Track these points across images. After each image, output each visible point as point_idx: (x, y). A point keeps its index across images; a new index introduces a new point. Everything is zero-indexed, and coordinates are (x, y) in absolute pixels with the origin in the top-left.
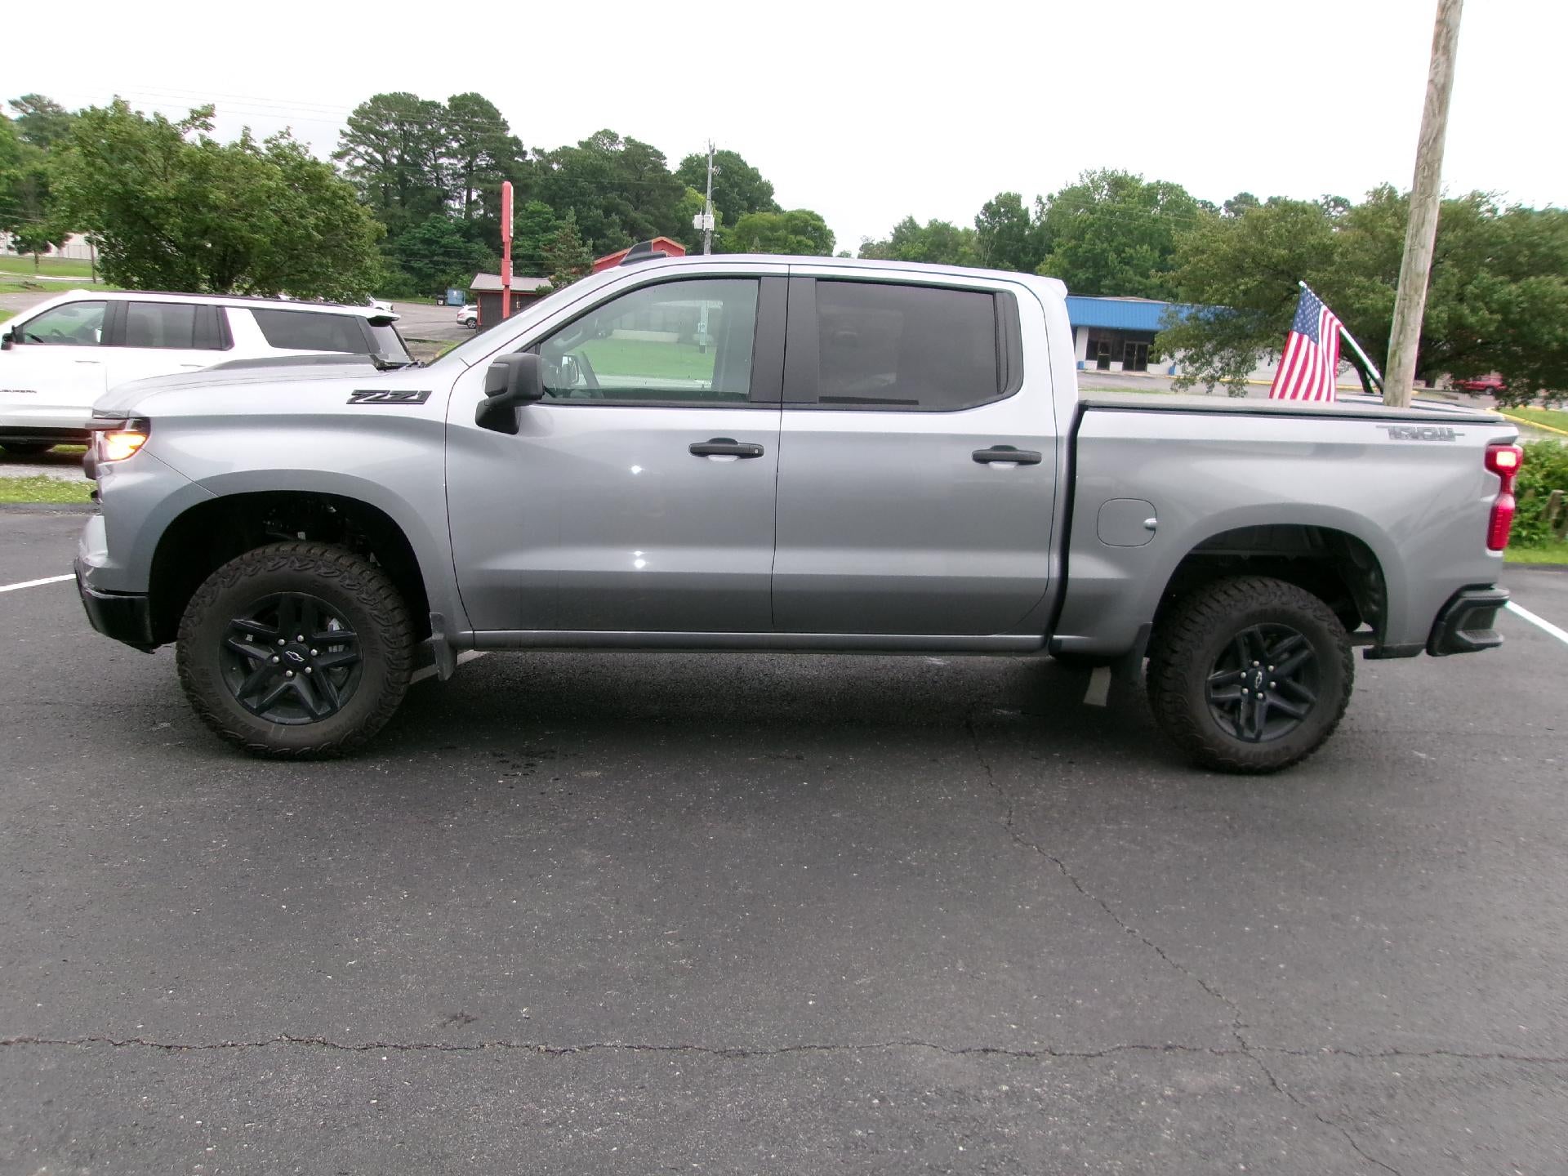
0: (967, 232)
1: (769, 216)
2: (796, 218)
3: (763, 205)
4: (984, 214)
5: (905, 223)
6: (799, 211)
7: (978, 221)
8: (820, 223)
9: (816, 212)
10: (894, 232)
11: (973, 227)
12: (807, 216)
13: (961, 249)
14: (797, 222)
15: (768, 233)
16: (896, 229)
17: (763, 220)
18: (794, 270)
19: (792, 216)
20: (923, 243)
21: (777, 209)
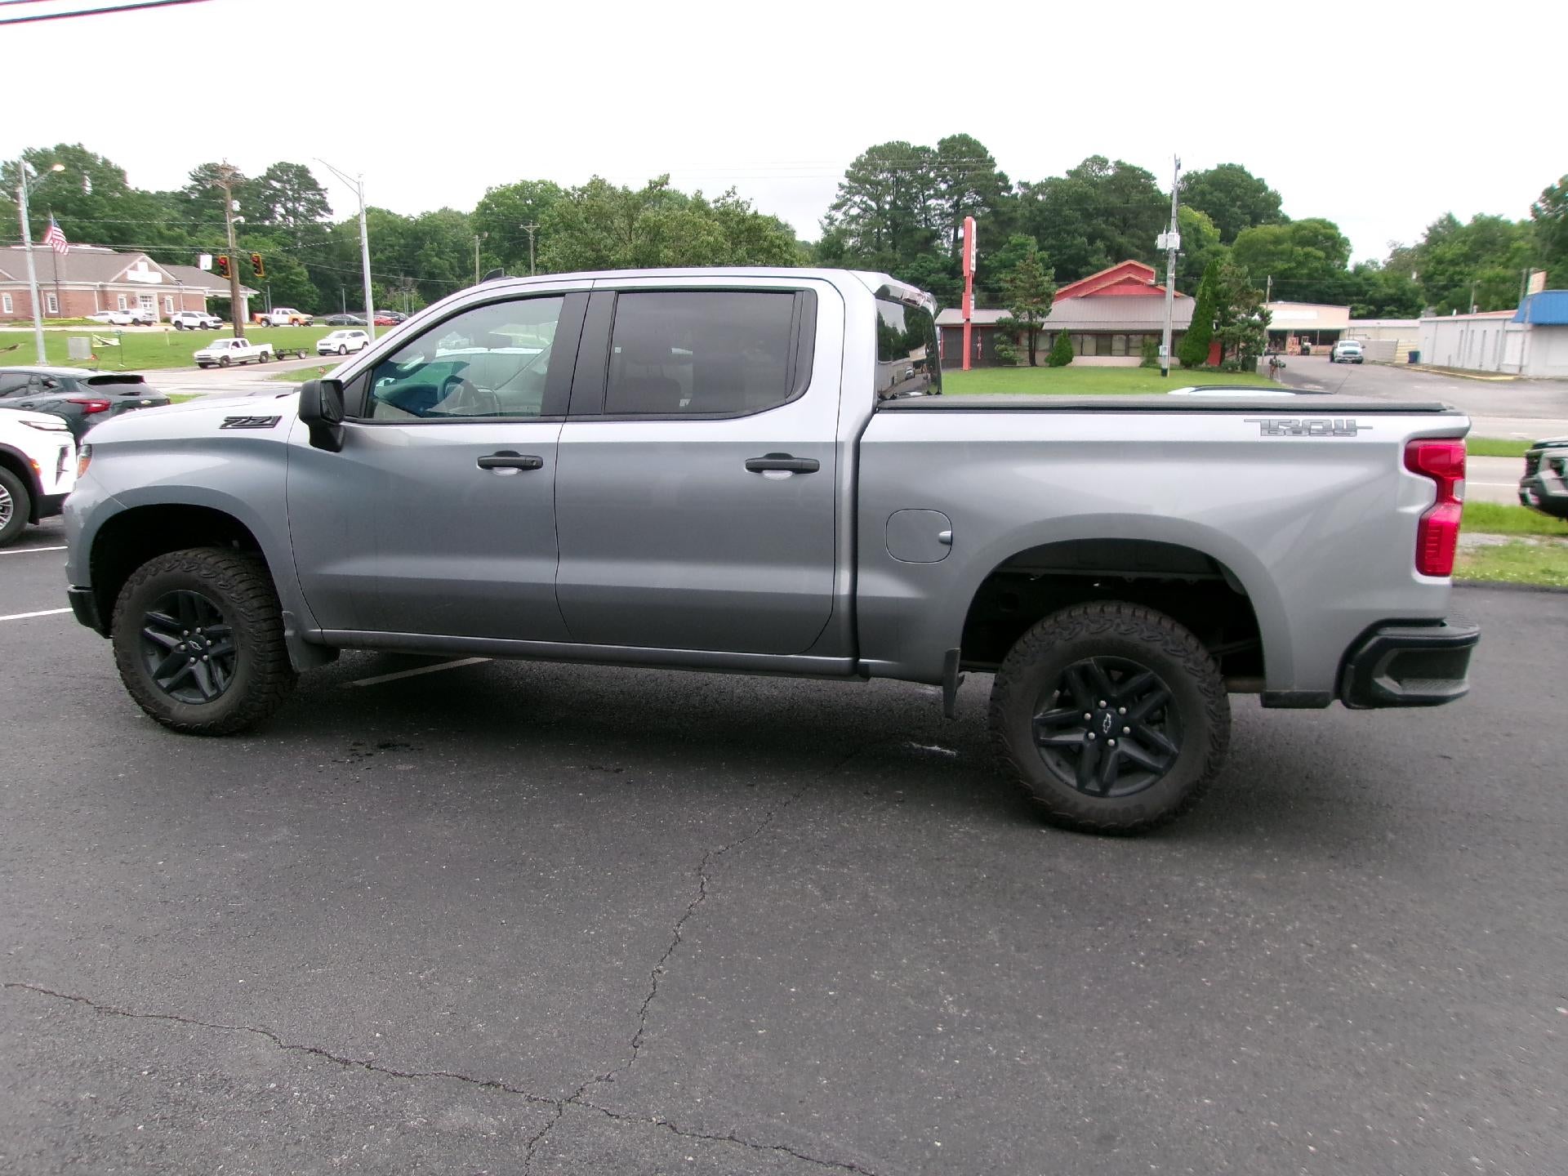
0: (1524, 224)
1: (1274, 229)
2: (1304, 228)
3: (1269, 217)
4: (1544, 201)
5: (1441, 222)
6: (1309, 221)
7: (1535, 211)
8: (1332, 231)
9: (1328, 219)
10: (1427, 232)
11: (1529, 217)
12: (1316, 225)
13: (1515, 245)
14: (1306, 232)
15: (1271, 247)
16: (1429, 229)
17: (1266, 234)
18: (599, 284)
19: (1300, 226)
20: (1464, 242)
21: (1286, 220)
